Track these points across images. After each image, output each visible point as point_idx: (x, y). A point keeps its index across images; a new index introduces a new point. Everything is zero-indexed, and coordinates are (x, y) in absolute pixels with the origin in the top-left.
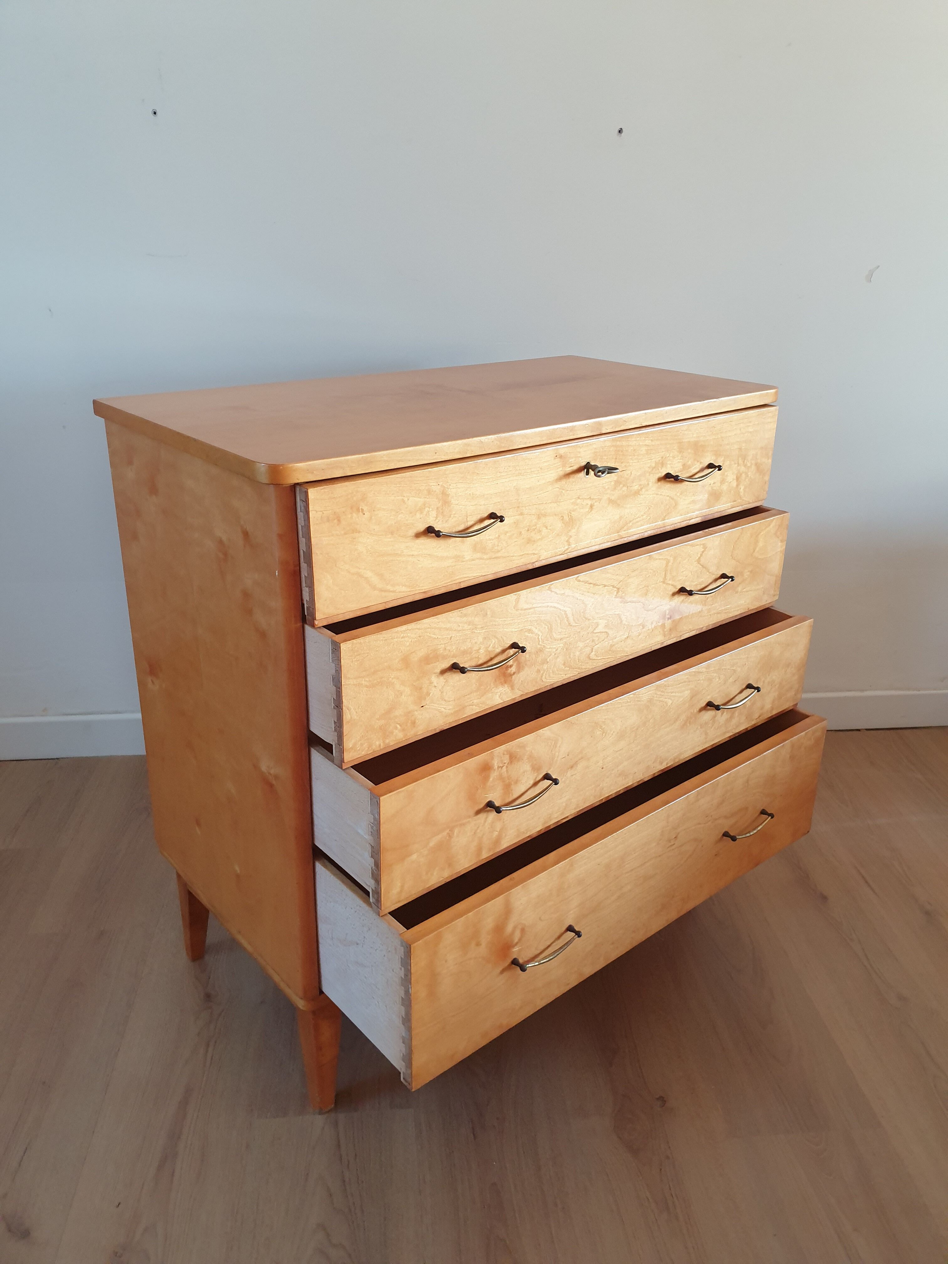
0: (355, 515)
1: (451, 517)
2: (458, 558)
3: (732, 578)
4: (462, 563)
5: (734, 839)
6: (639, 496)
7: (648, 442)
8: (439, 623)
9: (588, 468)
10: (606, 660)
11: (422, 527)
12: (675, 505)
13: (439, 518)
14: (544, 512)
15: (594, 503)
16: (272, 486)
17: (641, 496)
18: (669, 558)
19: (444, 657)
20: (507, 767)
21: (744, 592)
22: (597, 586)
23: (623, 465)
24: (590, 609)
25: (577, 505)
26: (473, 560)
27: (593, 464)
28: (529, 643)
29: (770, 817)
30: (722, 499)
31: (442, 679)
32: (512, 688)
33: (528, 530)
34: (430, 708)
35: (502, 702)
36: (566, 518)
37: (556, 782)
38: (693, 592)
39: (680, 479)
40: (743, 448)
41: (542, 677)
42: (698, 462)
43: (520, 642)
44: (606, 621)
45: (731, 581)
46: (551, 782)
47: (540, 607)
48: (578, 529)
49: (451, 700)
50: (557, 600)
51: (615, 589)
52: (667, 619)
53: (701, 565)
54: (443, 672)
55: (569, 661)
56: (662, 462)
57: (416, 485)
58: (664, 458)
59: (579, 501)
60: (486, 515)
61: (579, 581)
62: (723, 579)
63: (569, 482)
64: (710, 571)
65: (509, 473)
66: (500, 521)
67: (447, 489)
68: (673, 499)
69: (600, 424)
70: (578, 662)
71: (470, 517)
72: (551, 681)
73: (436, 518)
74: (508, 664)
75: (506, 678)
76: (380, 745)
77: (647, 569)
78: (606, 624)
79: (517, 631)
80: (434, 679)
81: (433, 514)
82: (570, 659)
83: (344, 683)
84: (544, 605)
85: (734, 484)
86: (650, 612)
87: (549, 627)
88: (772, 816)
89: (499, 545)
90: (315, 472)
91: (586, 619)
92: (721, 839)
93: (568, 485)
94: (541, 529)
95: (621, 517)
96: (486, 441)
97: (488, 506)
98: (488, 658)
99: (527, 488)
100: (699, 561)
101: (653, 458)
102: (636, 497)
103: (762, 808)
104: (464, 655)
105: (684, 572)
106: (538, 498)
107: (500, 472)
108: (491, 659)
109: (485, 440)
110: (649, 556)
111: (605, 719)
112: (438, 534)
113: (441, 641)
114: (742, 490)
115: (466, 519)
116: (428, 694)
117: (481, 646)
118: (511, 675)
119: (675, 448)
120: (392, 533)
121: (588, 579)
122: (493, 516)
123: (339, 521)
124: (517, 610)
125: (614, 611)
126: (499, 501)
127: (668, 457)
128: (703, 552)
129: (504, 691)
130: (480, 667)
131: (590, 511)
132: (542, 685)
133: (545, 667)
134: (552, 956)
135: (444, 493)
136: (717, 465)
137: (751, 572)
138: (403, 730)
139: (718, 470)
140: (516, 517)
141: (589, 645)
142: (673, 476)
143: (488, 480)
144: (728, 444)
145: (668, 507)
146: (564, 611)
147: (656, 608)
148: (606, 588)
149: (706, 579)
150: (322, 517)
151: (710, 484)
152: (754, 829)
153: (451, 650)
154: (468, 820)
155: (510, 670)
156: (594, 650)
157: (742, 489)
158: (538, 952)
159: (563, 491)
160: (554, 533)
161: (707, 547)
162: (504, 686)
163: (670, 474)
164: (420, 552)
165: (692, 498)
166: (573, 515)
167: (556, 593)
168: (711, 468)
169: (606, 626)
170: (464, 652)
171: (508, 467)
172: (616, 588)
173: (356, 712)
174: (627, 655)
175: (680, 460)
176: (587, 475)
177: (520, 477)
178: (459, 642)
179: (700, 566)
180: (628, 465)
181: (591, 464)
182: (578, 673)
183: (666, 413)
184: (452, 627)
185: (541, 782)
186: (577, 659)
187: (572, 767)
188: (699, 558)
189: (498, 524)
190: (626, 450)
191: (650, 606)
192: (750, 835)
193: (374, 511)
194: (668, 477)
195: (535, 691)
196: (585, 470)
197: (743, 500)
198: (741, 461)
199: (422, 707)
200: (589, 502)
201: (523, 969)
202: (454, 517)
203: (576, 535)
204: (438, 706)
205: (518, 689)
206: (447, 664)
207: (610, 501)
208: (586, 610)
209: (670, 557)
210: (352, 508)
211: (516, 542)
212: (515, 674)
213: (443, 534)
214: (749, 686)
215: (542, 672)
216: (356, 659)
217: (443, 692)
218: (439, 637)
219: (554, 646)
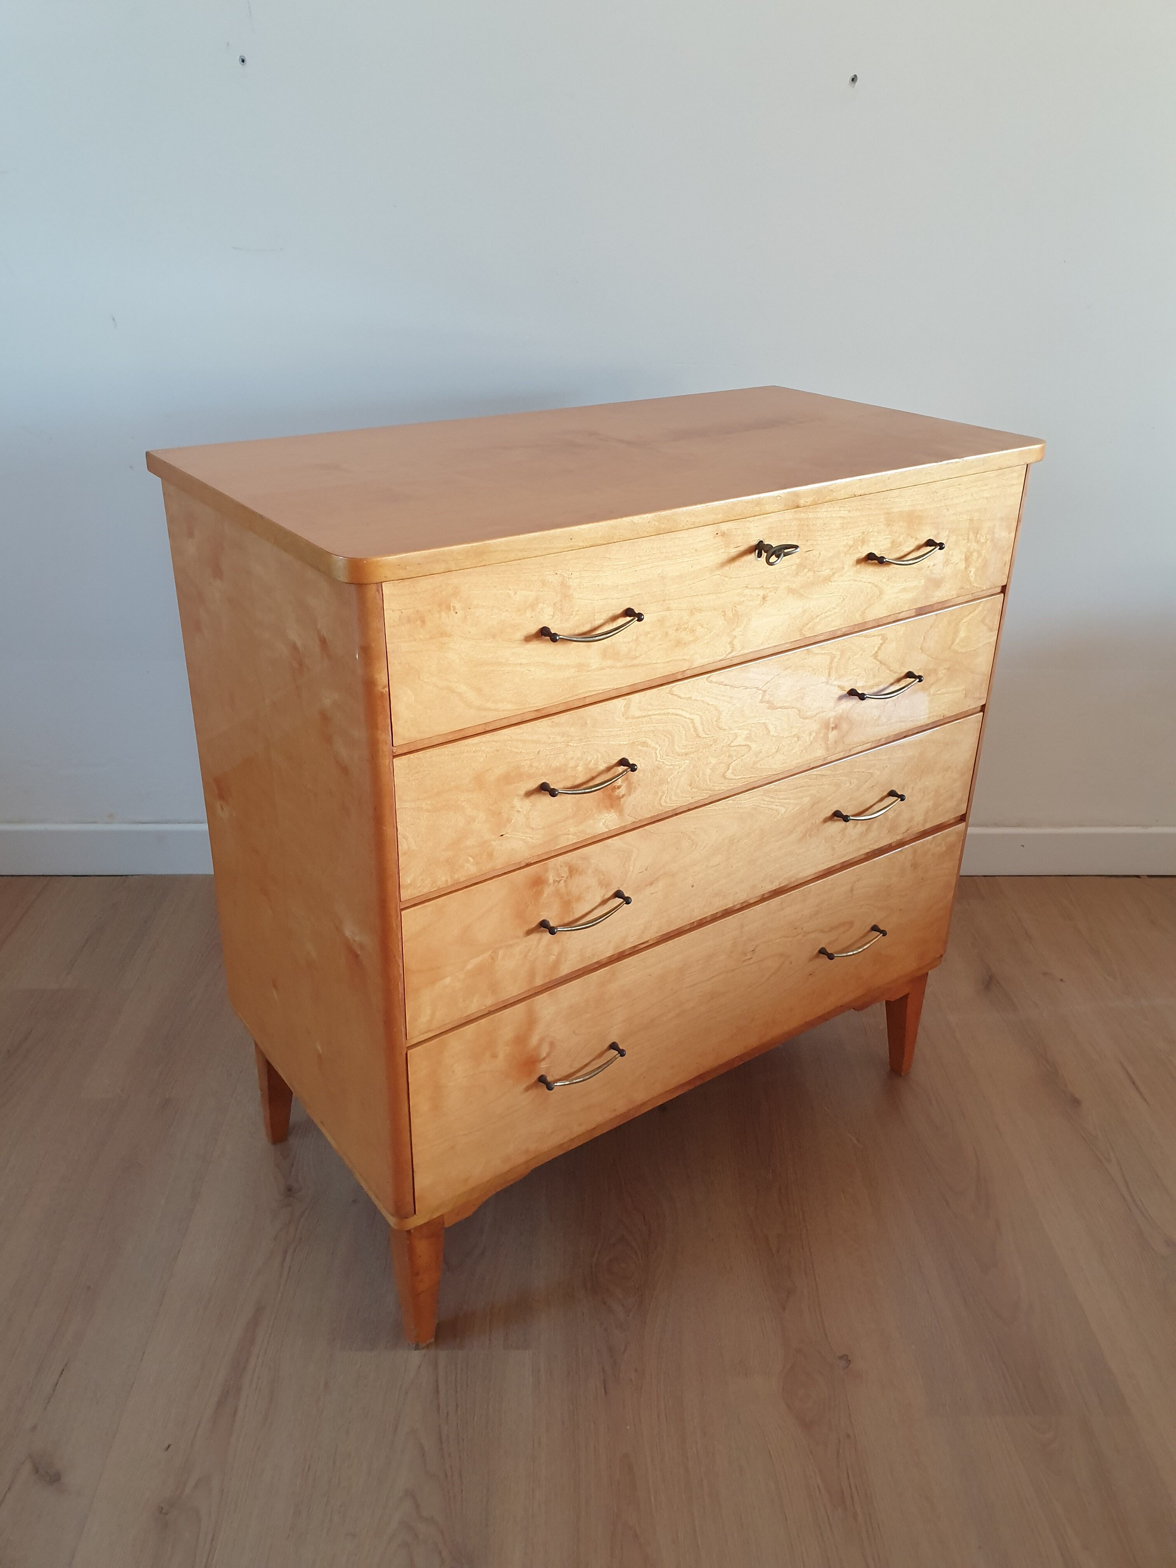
0: (443, 614)
1: (572, 615)
2: (581, 667)
3: (920, 678)
4: (588, 673)
5: (831, 957)
6: (830, 583)
7: (843, 513)
8: (523, 733)
9: (760, 548)
10: (748, 779)
11: (534, 628)
12: (879, 594)
13: (556, 617)
14: (700, 606)
15: (768, 594)
16: (353, 587)
17: (833, 583)
18: (834, 652)
19: (530, 776)
20: (565, 881)
21: (938, 694)
22: (735, 689)
23: (809, 543)
24: (725, 716)
25: (744, 596)
26: (602, 669)
27: (766, 543)
28: (644, 759)
29: (882, 935)
30: (945, 585)
31: (527, 802)
32: (621, 812)
33: (677, 630)
34: (511, 837)
35: (607, 830)
36: (730, 614)
37: (627, 901)
38: (865, 696)
39: (886, 561)
40: (975, 519)
41: (660, 800)
42: (912, 538)
43: (631, 757)
44: (747, 732)
45: (918, 682)
46: (623, 900)
47: (658, 714)
48: (745, 627)
49: (540, 828)
50: (682, 706)
51: (760, 692)
52: (830, 730)
53: (879, 661)
54: (529, 794)
55: (697, 781)
56: (863, 538)
57: (526, 574)
58: (865, 534)
59: (747, 591)
60: (620, 611)
61: (711, 682)
62: (908, 679)
63: (735, 567)
64: (891, 669)
65: (653, 557)
66: (637, 620)
67: (568, 580)
68: (876, 586)
69: (797, 495)
70: (710, 782)
71: (598, 614)
72: (672, 805)
73: (553, 616)
74: (615, 784)
75: (613, 802)
76: (447, 881)
77: (804, 667)
78: (748, 736)
79: (627, 744)
80: (518, 803)
81: (549, 611)
82: (698, 779)
83: (398, 807)
84: (663, 712)
85: (962, 565)
86: (807, 720)
87: (670, 739)
88: (884, 933)
89: (637, 649)
90: (408, 568)
91: (720, 729)
92: (817, 956)
93: (732, 571)
94: (694, 628)
95: (804, 612)
96: (640, 522)
97: (622, 599)
98: (588, 777)
99: (676, 576)
100: (875, 656)
101: (850, 534)
102: (826, 584)
103: (873, 924)
104: (556, 773)
105: (855, 670)
106: (690, 588)
107: (639, 556)
108: (593, 778)
109: (638, 521)
110: (807, 650)
111: (696, 829)
112: (554, 638)
113: (526, 756)
114: (972, 574)
115: (594, 617)
116: (509, 820)
117: (580, 762)
118: (619, 798)
119: (881, 520)
120: (494, 636)
121: (722, 680)
122: (629, 612)
123: (423, 622)
124: (626, 718)
125: (758, 719)
126: (638, 593)
127: (872, 532)
128: (882, 644)
129: (610, 817)
130: (575, 789)
131: (762, 604)
132: (662, 810)
133: (665, 787)
134: (587, 1076)
135: (563, 584)
136: (938, 542)
137: (948, 669)
138: (478, 863)
139: (939, 549)
140: (662, 613)
141: (725, 761)
142: (876, 556)
143: (624, 567)
144: (954, 514)
145: (869, 596)
146: (691, 719)
147: (816, 714)
148: (748, 690)
149: (885, 678)
150: (400, 617)
151: (929, 567)
152: (860, 948)
153: (539, 767)
154: (516, 941)
155: (618, 791)
156: (731, 768)
157: (972, 572)
158: (572, 1070)
159: (726, 579)
160: (712, 633)
161: (887, 639)
162: (610, 811)
163: (874, 554)
164: (531, 660)
165: (904, 584)
166: (738, 609)
167: (679, 697)
168: (931, 546)
169: (748, 738)
170: (557, 770)
171: (650, 549)
172: (762, 690)
173: (415, 842)
174: (775, 773)
175: (888, 535)
176: (758, 557)
177: (668, 561)
178: (549, 757)
179: (877, 662)
180: (815, 543)
181: (764, 543)
182: (709, 795)
183: (889, 479)
184: (541, 739)
185: (611, 901)
186: (708, 778)
187: (651, 884)
188: (876, 652)
189: (636, 623)
190: (813, 524)
191: (808, 713)
192: (853, 954)
193: (469, 608)
194: (871, 558)
195: (651, 817)
196: (757, 551)
197: (974, 586)
198: (972, 536)
199: (502, 835)
200: (761, 593)
201: (550, 1088)
202: (576, 614)
203: (742, 635)
204: (523, 835)
205: (628, 815)
206: (534, 784)
207: (791, 591)
208: (720, 718)
209: (836, 651)
210: (440, 605)
211: (660, 645)
212: (625, 797)
213: (561, 638)
214: (892, 794)
215: (660, 794)
216: (413, 778)
217: (529, 818)
218: (523, 751)
219: (677, 763)
